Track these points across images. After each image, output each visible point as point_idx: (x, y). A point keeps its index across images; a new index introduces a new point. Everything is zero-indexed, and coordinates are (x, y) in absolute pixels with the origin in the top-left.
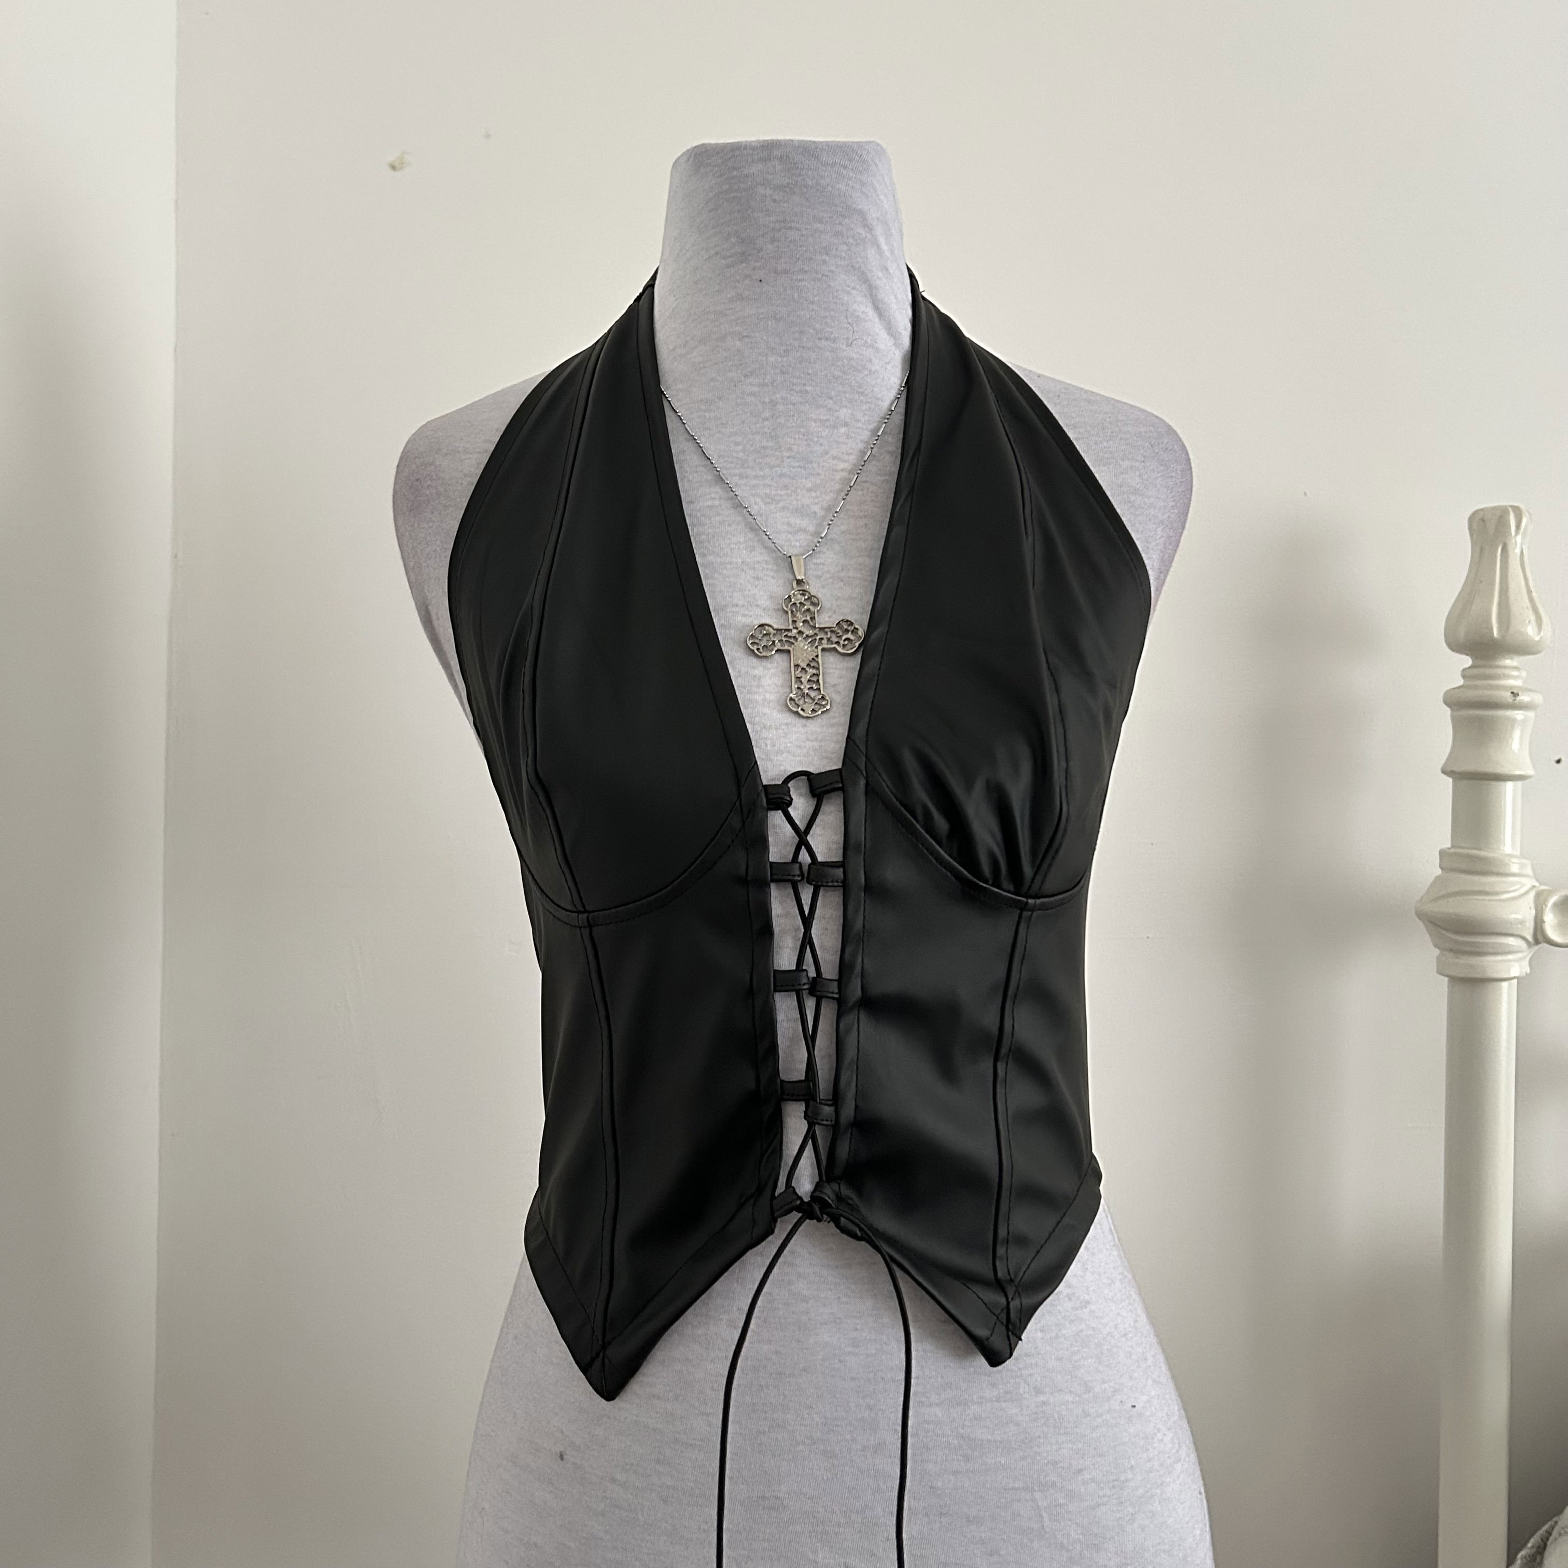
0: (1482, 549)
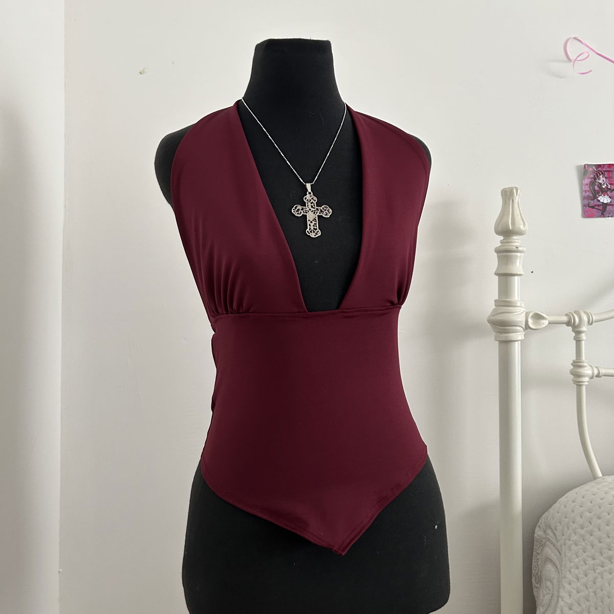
0: (505, 201)
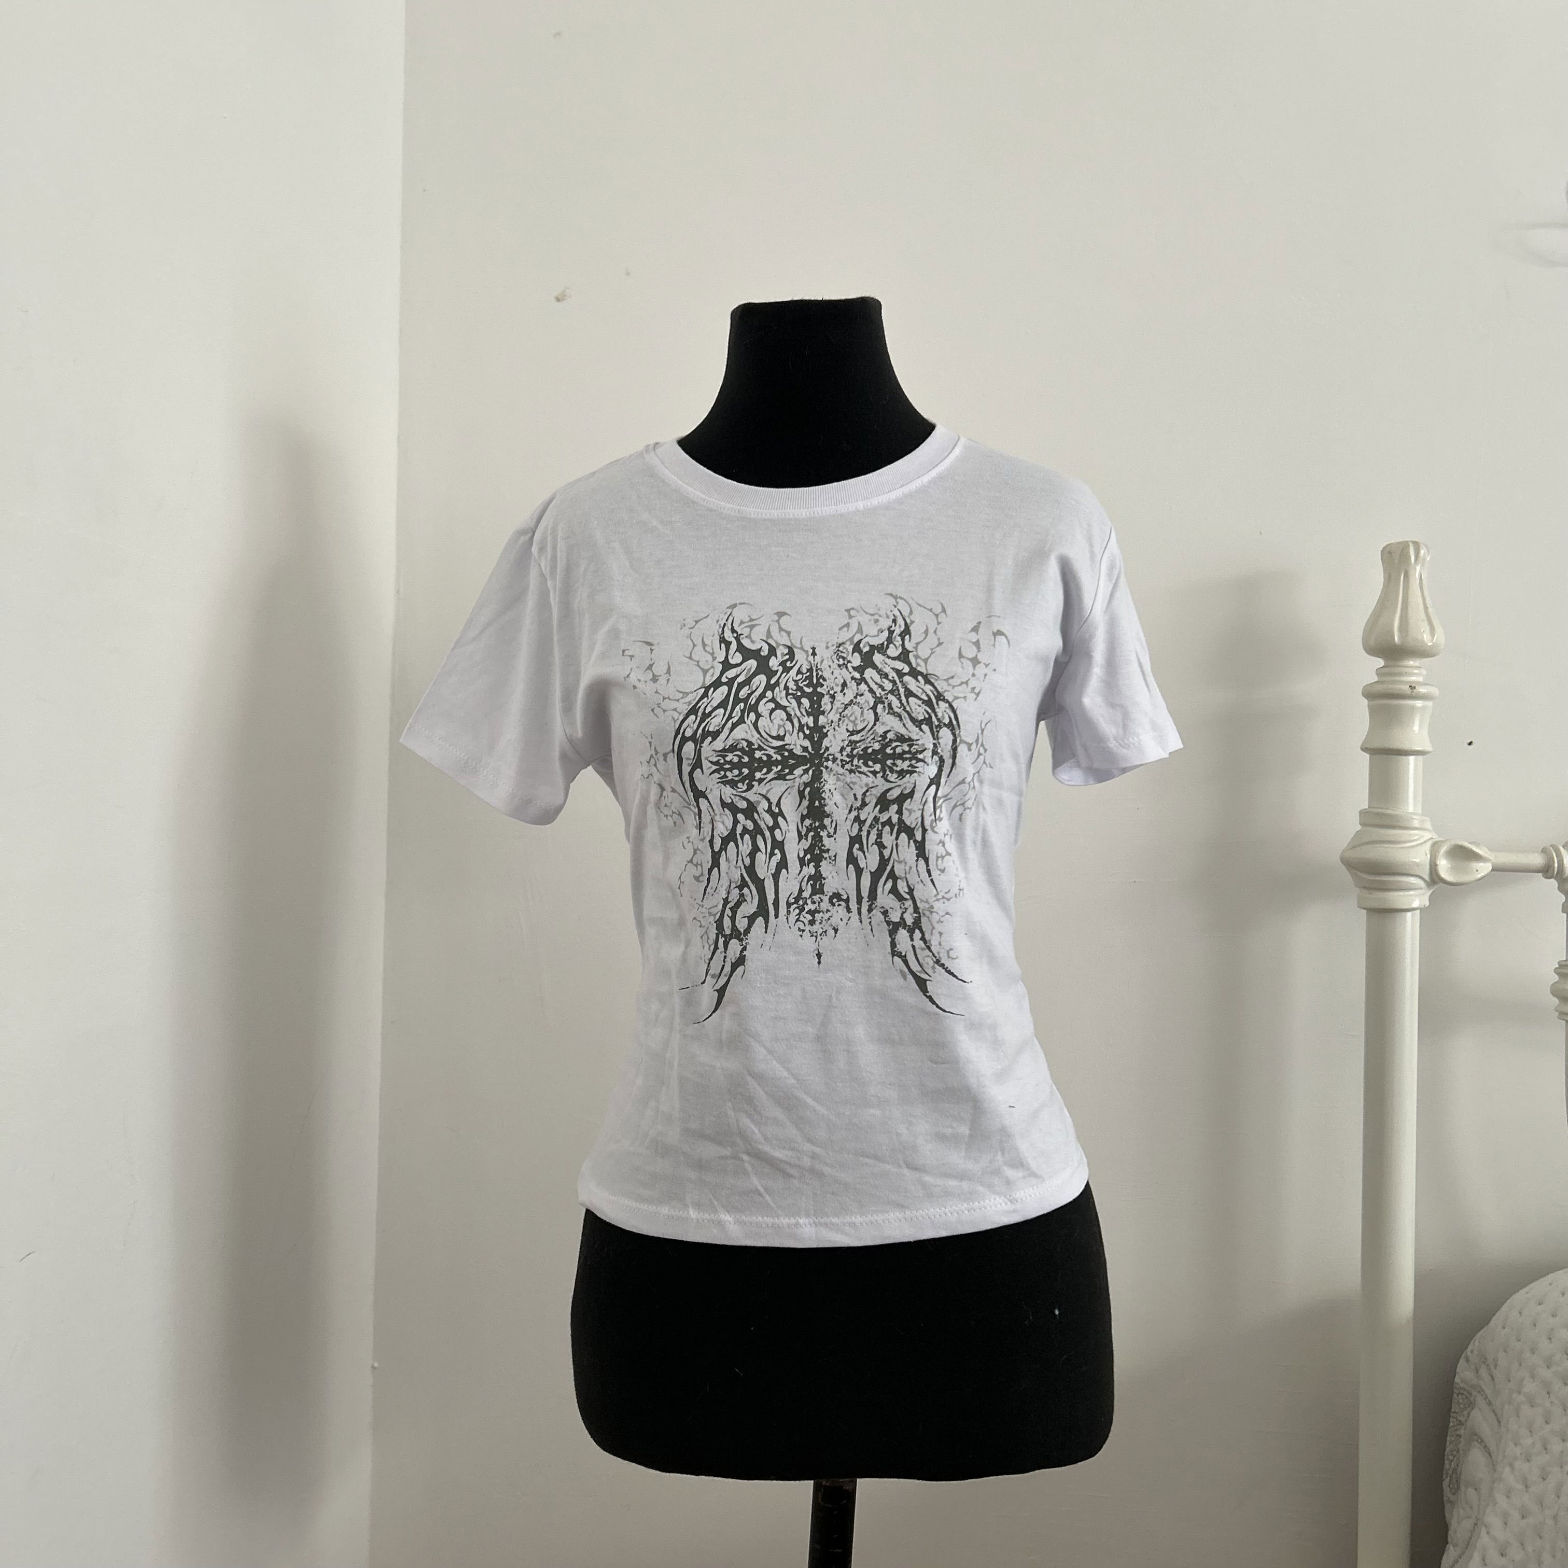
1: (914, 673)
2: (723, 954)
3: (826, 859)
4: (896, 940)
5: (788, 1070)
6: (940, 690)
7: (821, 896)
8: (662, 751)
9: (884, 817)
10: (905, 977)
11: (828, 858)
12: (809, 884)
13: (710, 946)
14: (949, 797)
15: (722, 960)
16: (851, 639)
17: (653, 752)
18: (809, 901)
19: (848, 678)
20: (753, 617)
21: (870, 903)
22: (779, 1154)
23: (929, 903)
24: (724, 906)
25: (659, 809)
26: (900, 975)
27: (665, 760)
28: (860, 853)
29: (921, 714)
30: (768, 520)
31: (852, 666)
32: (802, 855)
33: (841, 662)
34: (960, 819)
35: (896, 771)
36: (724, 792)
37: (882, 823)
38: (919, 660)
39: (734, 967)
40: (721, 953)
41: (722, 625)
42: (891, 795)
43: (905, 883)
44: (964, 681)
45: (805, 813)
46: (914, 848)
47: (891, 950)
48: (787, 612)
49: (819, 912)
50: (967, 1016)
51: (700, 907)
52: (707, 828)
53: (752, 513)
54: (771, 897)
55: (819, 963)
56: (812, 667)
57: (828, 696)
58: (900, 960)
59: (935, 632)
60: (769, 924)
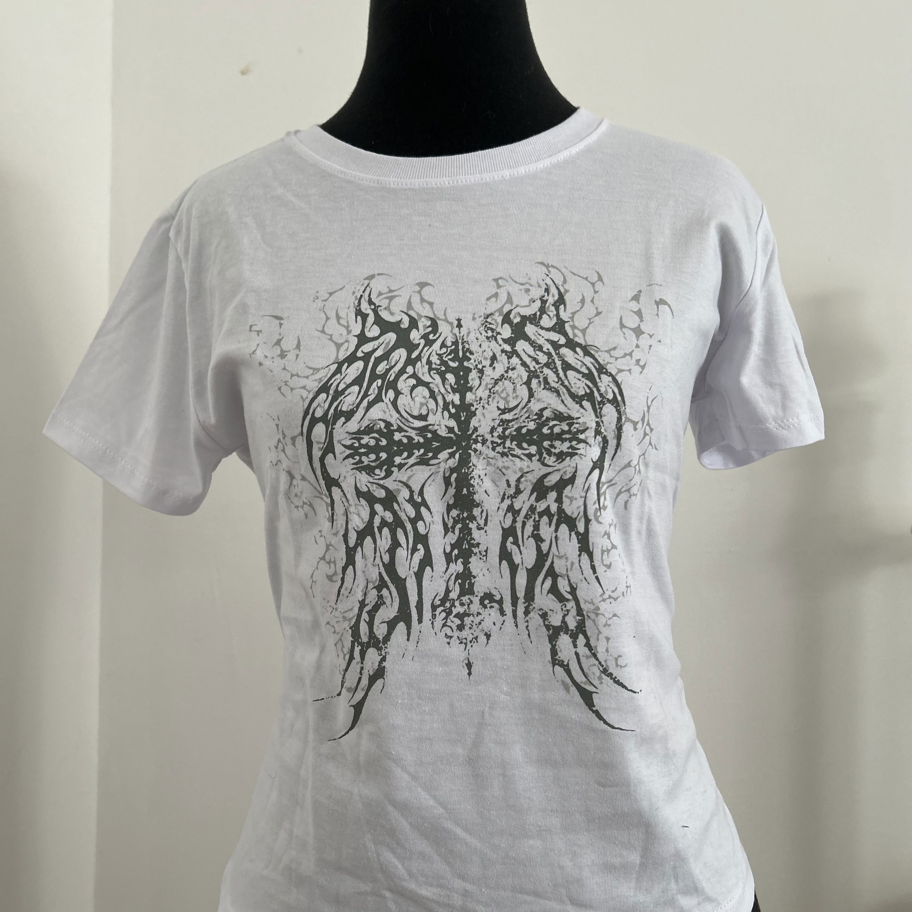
1: (571, 344)
2: (360, 665)
3: (475, 554)
4: (557, 647)
5: (435, 798)
6: (601, 362)
7: (471, 597)
8: (290, 434)
9: (541, 506)
10: (567, 689)
11: (478, 554)
12: (457, 582)
13: (345, 655)
14: (613, 482)
15: (359, 671)
16: (500, 310)
17: (281, 436)
18: (457, 603)
19: (497, 350)
20: (393, 289)
21: (527, 604)
22: (425, 892)
23: (594, 604)
24: (361, 609)
25: (289, 498)
26: (562, 687)
27: (294, 444)
28: (515, 547)
29: (582, 389)
30: (409, 189)
31: (502, 338)
32: (448, 550)
33: (490, 334)
34: (626, 508)
35: (555, 453)
36: (360, 480)
37: (539, 513)
38: (576, 331)
39: (373, 680)
40: (357, 663)
41: (359, 297)
42: (549, 481)
43: (567, 582)
44: (628, 352)
45: (451, 502)
46: (576, 541)
47: (552, 658)
48: (429, 282)
49: (469, 615)
50: (638, 731)
51: (334, 611)
52: (340, 521)
53: (392, 183)
54: (413, 599)
55: (470, 674)
56: (457, 340)
57: (476, 370)
58: (562, 669)
59: (592, 301)
60: (412, 630)
